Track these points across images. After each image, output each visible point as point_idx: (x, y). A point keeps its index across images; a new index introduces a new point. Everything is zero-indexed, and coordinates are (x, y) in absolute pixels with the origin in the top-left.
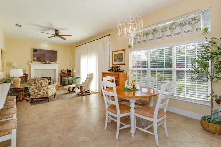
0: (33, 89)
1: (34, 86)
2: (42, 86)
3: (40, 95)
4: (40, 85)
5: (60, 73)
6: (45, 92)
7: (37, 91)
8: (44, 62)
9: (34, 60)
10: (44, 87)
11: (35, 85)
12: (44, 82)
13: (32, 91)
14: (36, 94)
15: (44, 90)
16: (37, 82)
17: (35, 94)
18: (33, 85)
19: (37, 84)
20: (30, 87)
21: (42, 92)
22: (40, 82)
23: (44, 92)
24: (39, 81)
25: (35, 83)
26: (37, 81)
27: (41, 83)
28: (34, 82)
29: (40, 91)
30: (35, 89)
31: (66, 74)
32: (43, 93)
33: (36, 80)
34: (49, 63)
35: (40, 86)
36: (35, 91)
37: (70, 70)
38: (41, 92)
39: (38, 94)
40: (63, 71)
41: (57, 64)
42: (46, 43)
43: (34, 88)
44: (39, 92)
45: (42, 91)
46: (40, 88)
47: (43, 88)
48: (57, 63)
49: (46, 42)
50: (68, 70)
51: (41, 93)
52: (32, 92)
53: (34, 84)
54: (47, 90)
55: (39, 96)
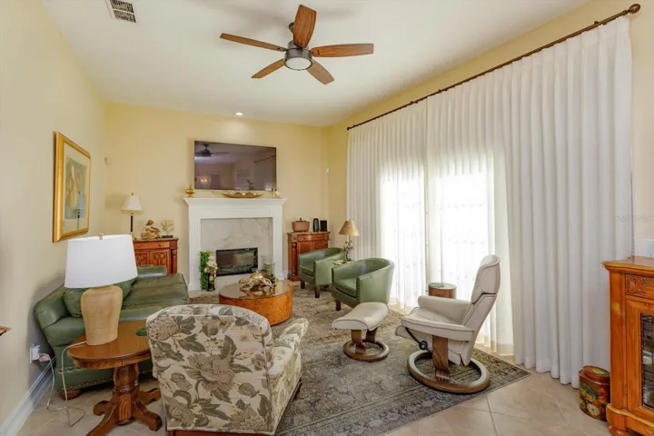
0: (178, 378)
1: (187, 363)
2: (236, 362)
3: (222, 416)
4: (222, 357)
5: (289, 235)
6: (255, 403)
7: (204, 393)
8: (232, 192)
9: (199, 186)
10: (246, 369)
11: (192, 353)
12: (244, 338)
13: (176, 387)
14: (197, 409)
15: (245, 389)
16: (202, 338)
17: (189, 406)
18: (178, 357)
19: (200, 348)
20: (162, 363)
21: (234, 401)
22: (220, 336)
23: (247, 400)
24: (215, 332)
25: (191, 344)
26: (205, 330)
27: (229, 348)
28: (184, 336)
29: (225, 397)
30: (193, 382)
31: (309, 238)
32: (241, 404)
33: (198, 326)
34: (249, 196)
35: (224, 364)
36: (192, 391)
37: (324, 223)
38: (228, 400)
39: (210, 409)
40: (299, 227)
41: (277, 197)
42: (239, 119)
43: (183, 372)
44: (215, 401)
45: (234, 395)
46: (225, 378)
47: (241, 378)
48: (277, 193)
49: (239, 114)
50: (316, 220)
51: (228, 408)
52: (177, 393)
53: (188, 347)
54: (266, 393)
55: (216, 424)
